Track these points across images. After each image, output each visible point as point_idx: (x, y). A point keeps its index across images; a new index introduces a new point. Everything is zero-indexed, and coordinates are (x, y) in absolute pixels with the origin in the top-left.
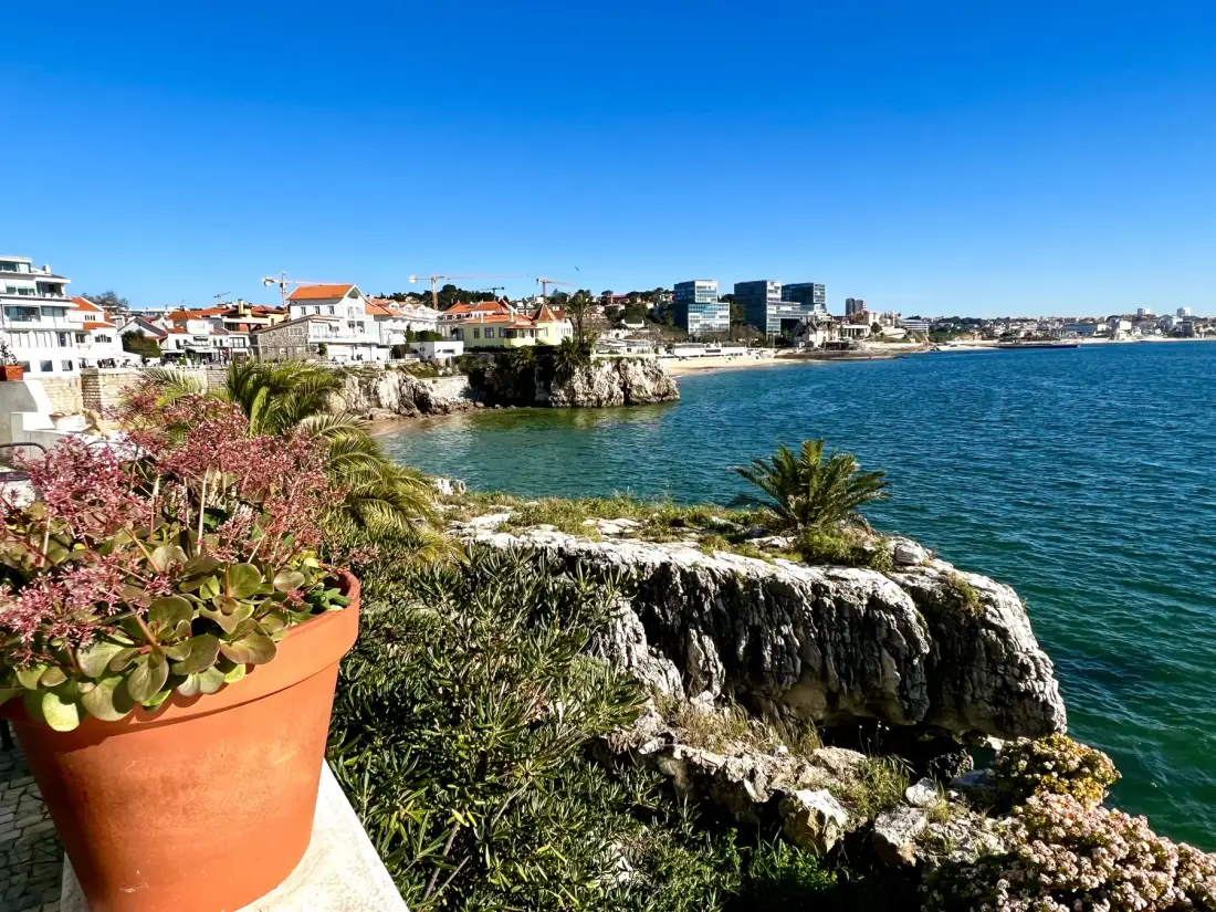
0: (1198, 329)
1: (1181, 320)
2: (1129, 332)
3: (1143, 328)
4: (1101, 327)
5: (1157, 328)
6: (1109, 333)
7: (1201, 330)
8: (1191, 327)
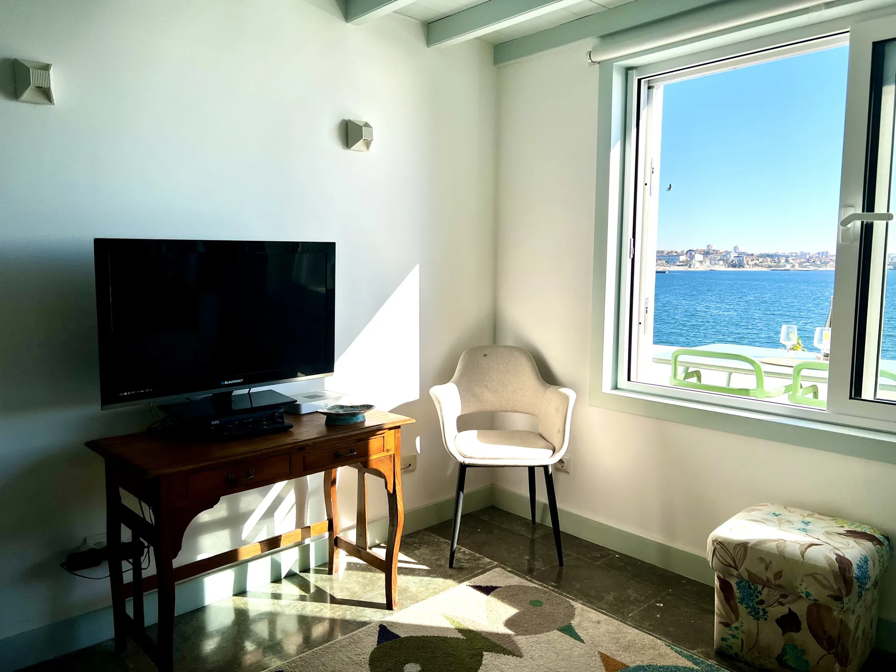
0: (747, 261)
1: (736, 255)
2: (701, 262)
3: (711, 260)
4: (682, 258)
5: (720, 260)
6: (687, 263)
7: (750, 263)
8: (743, 260)
